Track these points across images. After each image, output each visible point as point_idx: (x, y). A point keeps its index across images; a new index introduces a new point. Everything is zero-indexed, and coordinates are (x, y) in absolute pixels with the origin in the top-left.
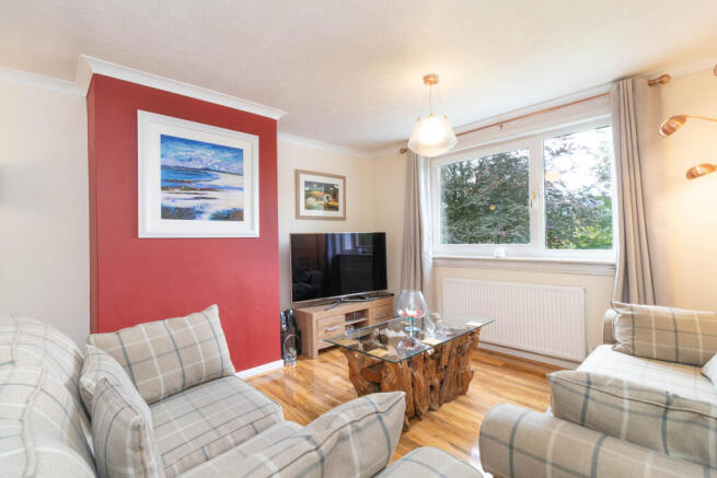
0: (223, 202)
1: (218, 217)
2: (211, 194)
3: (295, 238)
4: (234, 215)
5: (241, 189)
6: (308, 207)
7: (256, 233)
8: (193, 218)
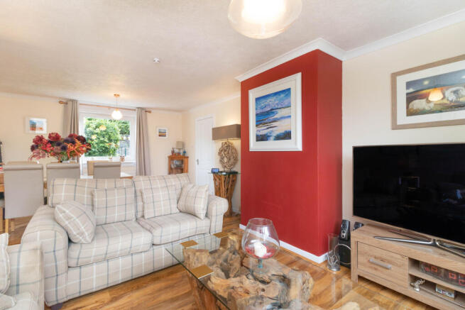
0: (280, 128)
1: (278, 138)
2: (274, 124)
3: (358, 151)
4: (287, 136)
5: (290, 116)
6: (410, 113)
7: (299, 147)
8: (267, 140)
